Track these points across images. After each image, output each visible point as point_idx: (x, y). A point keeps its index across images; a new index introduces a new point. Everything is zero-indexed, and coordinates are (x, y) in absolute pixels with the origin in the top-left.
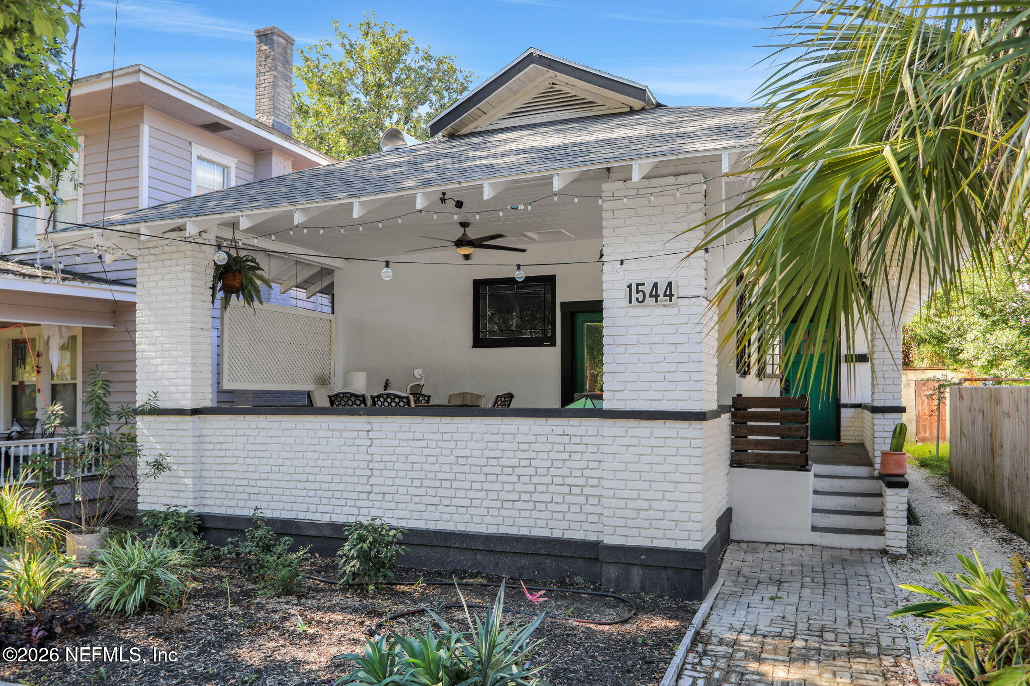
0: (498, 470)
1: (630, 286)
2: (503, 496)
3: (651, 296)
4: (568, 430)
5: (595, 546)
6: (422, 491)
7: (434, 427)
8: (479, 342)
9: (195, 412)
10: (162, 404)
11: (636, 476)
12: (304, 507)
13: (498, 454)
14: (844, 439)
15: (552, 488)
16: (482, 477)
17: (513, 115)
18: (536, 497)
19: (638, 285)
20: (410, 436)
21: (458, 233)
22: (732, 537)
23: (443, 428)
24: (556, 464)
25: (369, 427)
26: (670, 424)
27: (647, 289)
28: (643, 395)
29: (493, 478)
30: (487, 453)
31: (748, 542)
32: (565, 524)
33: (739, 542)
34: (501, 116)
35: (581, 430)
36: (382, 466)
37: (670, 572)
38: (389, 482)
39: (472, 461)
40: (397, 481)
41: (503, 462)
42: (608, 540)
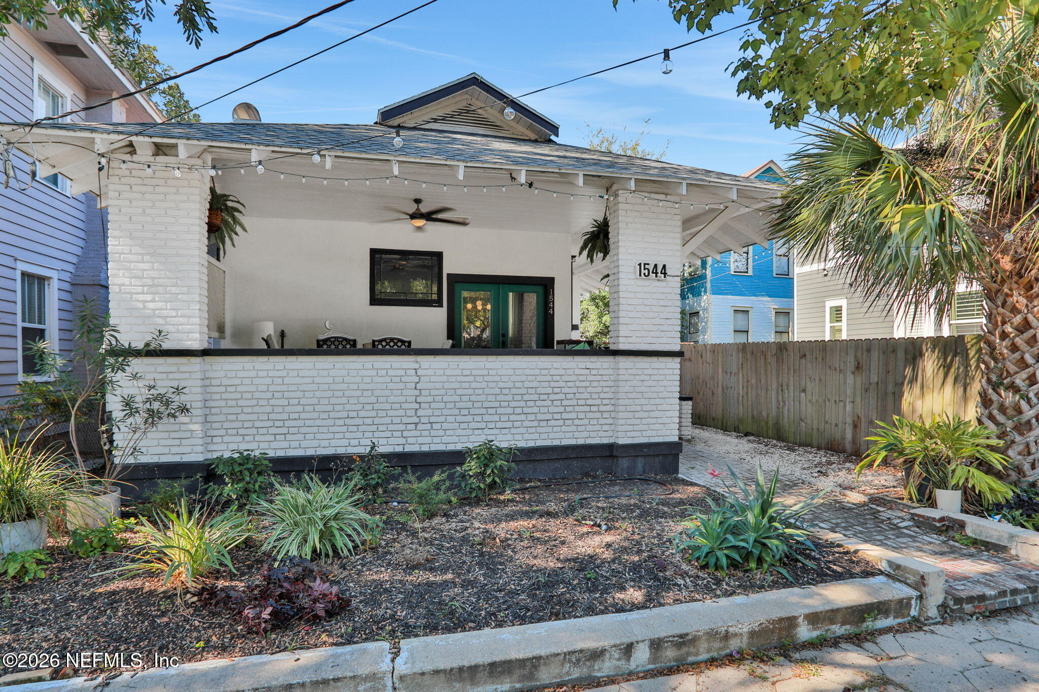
0: (536, 397)
1: (640, 265)
2: (540, 417)
3: (653, 273)
4: (589, 365)
5: (611, 447)
6: (470, 418)
7: (481, 365)
8: (376, 300)
11: (640, 396)
13: (535, 384)
15: (577, 408)
16: (523, 404)
18: (565, 416)
19: (645, 264)
20: (459, 372)
23: (489, 365)
24: (580, 390)
25: (417, 366)
26: (662, 359)
27: (651, 268)
28: (645, 340)
29: (532, 404)
30: (527, 384)
32: (586, 434)
35: (598, 365)
36: (430, 399)
37: (661, 458)
38: (438, 412)
39: (514, 391)
40: (445, 412)
41: (540, 390)
42: (621, 441)
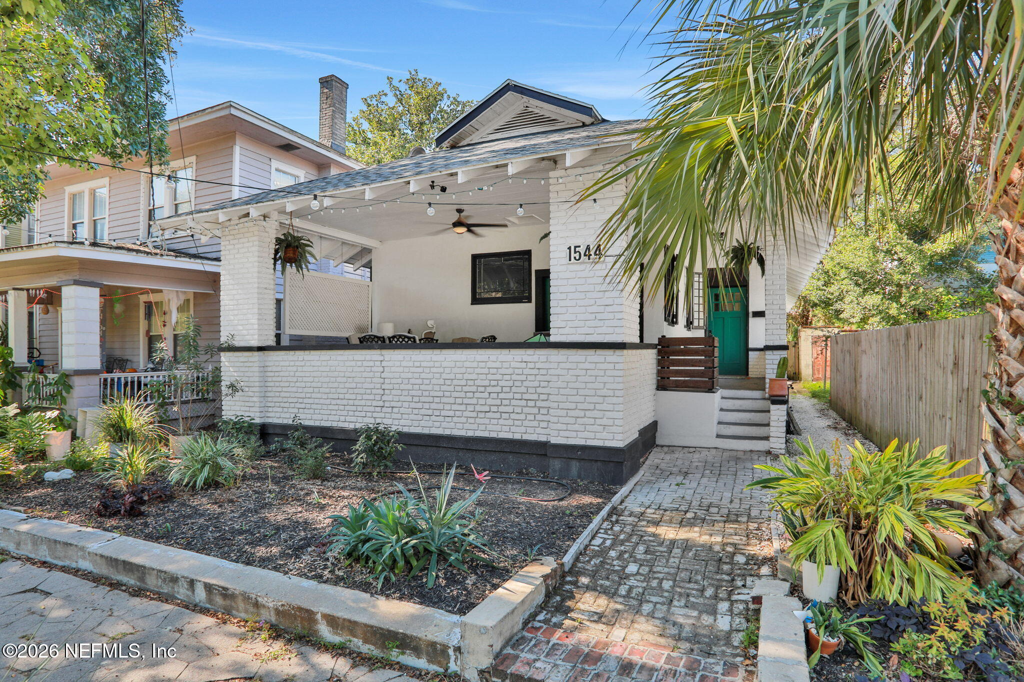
0: (474, 389)
1: (570, 248)
2: (478, 408)
3: (585, 255)
4: (526, 358)
5: (545, 445)
6: (420, 405)
7: (428, 358)
8: (476, 300)
9: (260, 349)
10: (237, 343)
11: (575, 392)
12: (337, 418)
13: (474, 376)
14: (751, 374)
15: (514, 402)
16: (463, 395)
17: (498, 130)
18: (502, 409)
19: (575, 247)
20: (411, 364)
21: (455, 217)
22: (657, 443)
23: (435, 358)
24: (517, 384)
25: (382, 358)
26: (600, 352)
27: (582, 250)
28: (580, 331)
29: (471, 395)
30: (466, 376)
31: (669, 446)
32: (523, 429)
33: (662, 446)
34: (489, 131)
35: (535, 358)
36: (391, 387)
37: (599, 464)
38: (396, 399)
39: (455, 382)
40: (402, 398)
41: (478, 383)
42: (554, 441)
